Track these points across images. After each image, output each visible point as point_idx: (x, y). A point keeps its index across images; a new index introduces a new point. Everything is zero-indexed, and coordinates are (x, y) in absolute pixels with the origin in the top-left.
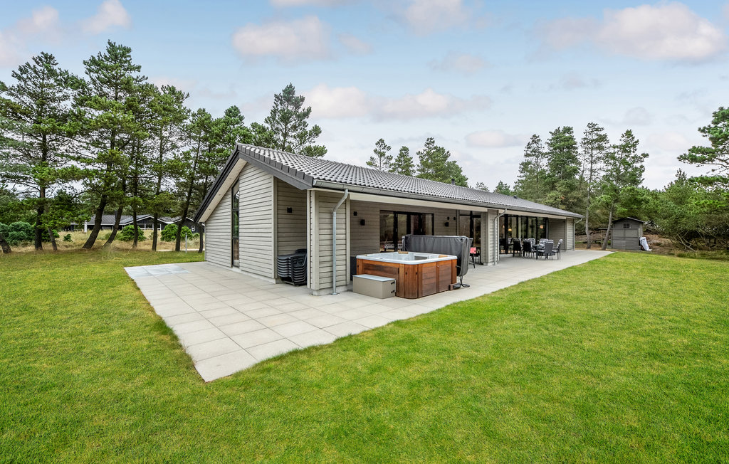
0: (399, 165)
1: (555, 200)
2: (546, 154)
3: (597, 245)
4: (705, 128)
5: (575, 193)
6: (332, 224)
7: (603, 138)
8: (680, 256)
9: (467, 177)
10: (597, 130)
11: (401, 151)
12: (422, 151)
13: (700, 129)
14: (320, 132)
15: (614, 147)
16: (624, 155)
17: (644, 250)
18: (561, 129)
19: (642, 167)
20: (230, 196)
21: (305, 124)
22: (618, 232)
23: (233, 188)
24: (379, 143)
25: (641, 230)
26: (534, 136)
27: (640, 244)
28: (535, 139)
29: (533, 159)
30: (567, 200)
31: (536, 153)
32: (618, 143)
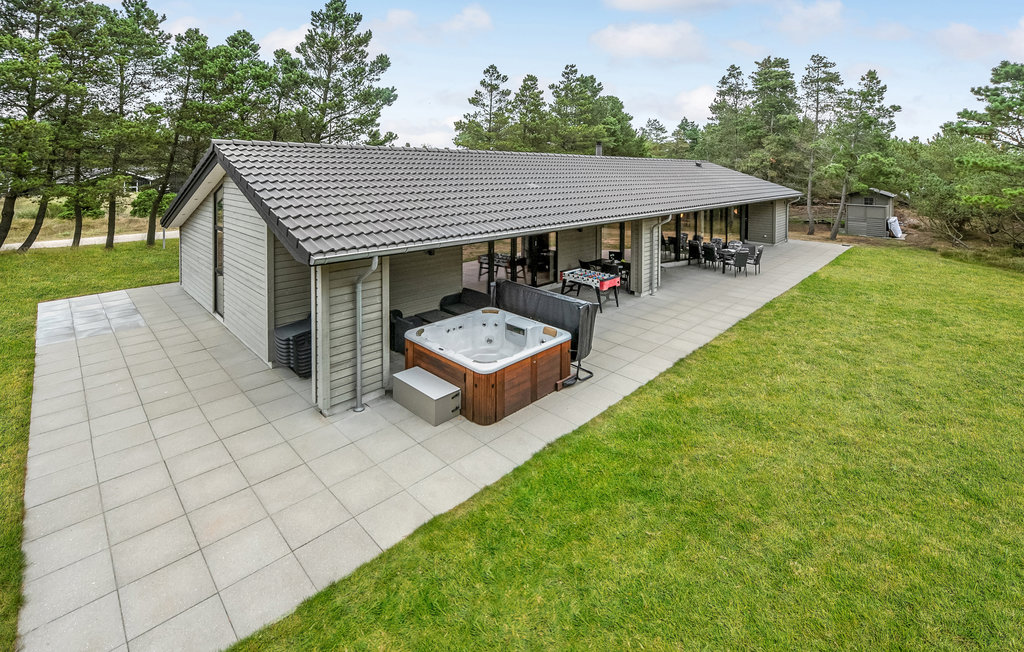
0: (523, 102)
1: (762, 163)
2: (750, 92)
3: (825, 226)
4: (980, 88)
5: (791, 155)
6: (354, 301)
7: (835, 78)
8: (946, 255)
9: (631, 114)
10: (825, 66)
11: (524, 81)
12: (557, 84)
13: (973, 90)
14: (389, 65)
15: (850, 92)
16: (864, 105)
17: (894, 237)
18: (772, 60)
19: (891, 123)
20: (211, 204)
21: (363, 55)
22: (856, 212)
23: (215, 194)
24: (488, 71)
25: (890, 207)
26: (733, 67)
27: (888, 229)
28: (734, 71)
29: (730, 100)
30: (779, 162)
31: (733, 91)
32: (857, 88)
